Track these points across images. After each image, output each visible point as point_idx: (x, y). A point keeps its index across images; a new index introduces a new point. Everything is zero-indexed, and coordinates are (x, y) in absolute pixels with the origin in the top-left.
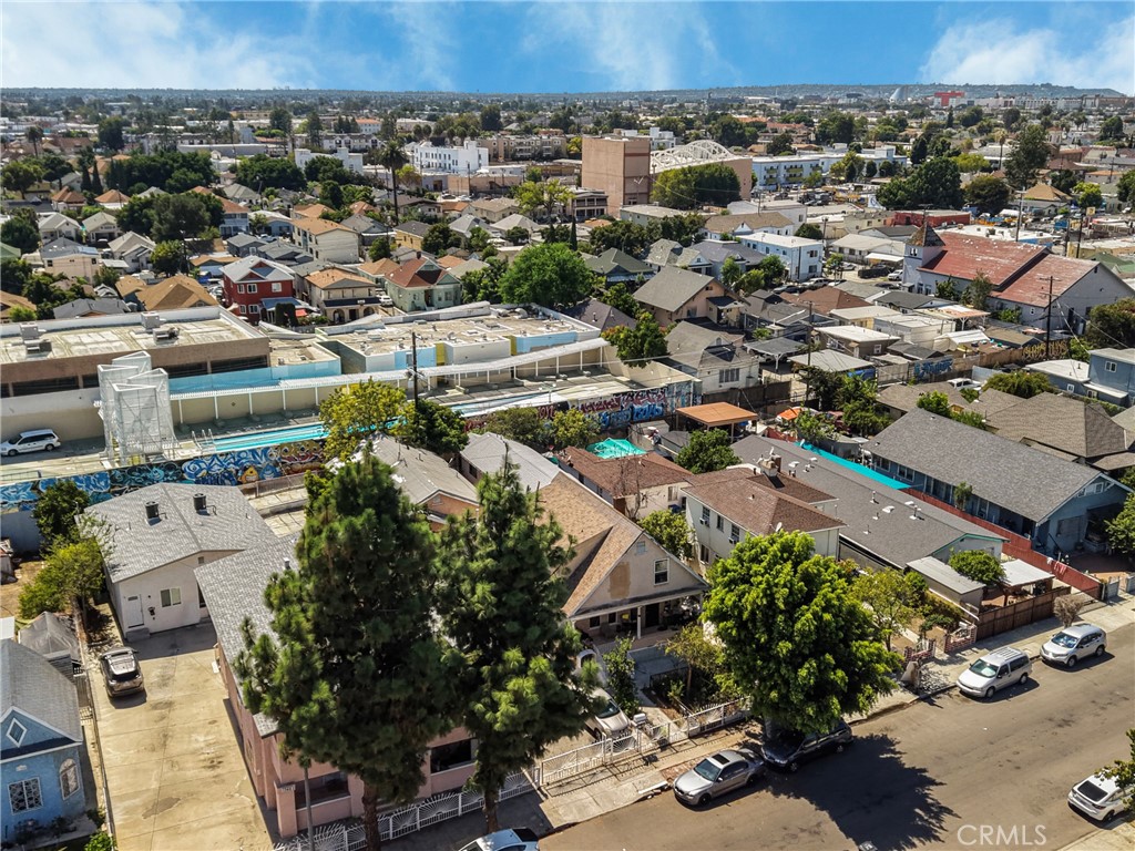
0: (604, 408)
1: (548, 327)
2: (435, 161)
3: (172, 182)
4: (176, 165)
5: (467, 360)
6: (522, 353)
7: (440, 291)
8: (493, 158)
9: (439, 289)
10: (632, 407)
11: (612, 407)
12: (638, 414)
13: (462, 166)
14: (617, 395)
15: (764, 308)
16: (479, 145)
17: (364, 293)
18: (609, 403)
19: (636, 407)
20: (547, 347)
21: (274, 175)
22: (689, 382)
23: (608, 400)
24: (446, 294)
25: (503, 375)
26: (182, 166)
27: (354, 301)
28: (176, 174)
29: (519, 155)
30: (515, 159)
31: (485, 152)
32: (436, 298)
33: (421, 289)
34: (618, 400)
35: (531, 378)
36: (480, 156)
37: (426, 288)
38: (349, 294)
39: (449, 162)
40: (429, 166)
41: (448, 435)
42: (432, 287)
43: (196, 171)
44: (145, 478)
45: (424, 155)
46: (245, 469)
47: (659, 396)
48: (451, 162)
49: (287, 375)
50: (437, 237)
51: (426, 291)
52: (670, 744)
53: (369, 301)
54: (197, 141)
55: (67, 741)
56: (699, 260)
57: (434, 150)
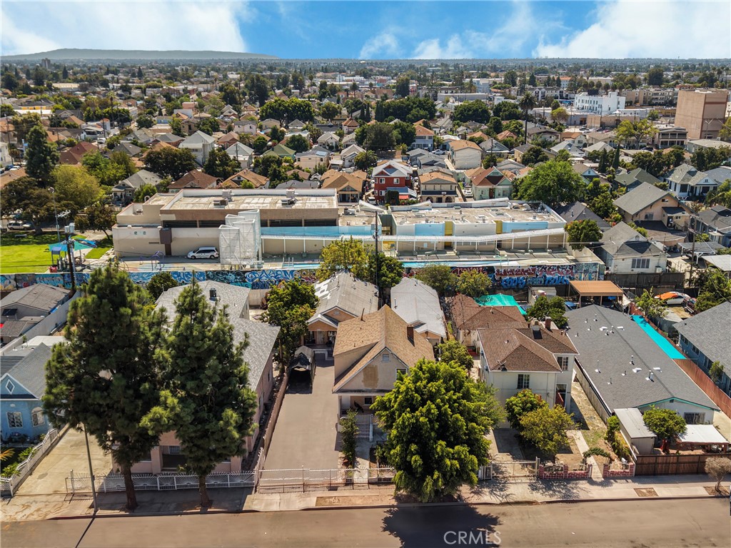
0: (522, 274)
1: (535, 217)
2: (587, 105)
3: (410, 116)
4: (414, 106)
5: (464, 234)
6: (505, 233)
7: (499, 189)
8: (629, 104)
9: (499, 188)
10: (545, 276)
11: (529, 274)
12: (549, 281)
13: (605, 108)
14: (533, 266)
15: (716, 218)
16: (619, 94)
17: (447, 188)
18: (527, 271)
19: (548, 276)
20: (524, 230)
21: (470, 113)
22: (595, 264)
23: (525, 269)
24: (504, 191)
25: (489, 246)
26: (418, 106)
27: (439, 193)
28: (414, 111)
29: (654, 102)
30: (651, 105)
31: (623, 100)
32: (497, 194)
33: (487, 187)
34: (534, 270)
35: (508, 250)
36: (619, 103)
37: (491, 187)
38: (438, 188)
39: (596, 106)
40: (583, 109)
41: (387, 277)
42: (494, 186)
43: (425, 109)
44: (225, 278)
45: (581, 101)
46: (280, 281)
47: (568, 271)
48: (597, 106)
49: (347, 231)
50: (531, 155)
51: (490, 189)
52: (353, 484)
53: (448, 193)
54: (449, 91)
55: (32, 397)
56: (706, 181)
57: (588, 98)
